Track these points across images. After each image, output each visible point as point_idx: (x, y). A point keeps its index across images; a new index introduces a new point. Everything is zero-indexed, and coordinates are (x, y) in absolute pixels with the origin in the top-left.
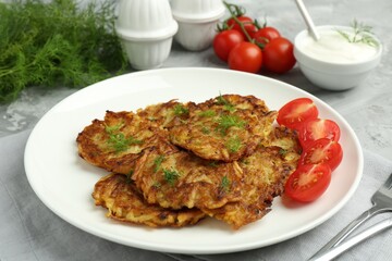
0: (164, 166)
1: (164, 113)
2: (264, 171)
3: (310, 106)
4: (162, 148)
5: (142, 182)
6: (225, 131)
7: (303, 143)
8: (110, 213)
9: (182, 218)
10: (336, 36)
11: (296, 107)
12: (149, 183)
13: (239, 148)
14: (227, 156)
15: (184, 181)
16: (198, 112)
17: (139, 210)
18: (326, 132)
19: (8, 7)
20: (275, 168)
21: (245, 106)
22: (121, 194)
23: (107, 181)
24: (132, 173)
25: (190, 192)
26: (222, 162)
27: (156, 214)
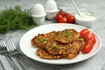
0: (53, 45)
1: (52, 34)
2: (77, 45)
3: (88, 31)
4: (52, 41)
5: (48, 49)
6: (67, 37)
7: (86, 39)
8: (41, 57)
9: (58, 57)
10: (85, 15)
11: (84, 31)
12: (50, 49)
13: (71, 40)
14: (68, 42)
15: (58, 48)
16: (60, 33)
17: (48, 55)
18: (92, 36)
19: (5, 11)
20: (80, 45)
21: (72, 31)
22: (43, 52)
23: (39, 49)
24: (45, 47)
25: (60, 51)
26: (67, 44)
27: (52, 56)
